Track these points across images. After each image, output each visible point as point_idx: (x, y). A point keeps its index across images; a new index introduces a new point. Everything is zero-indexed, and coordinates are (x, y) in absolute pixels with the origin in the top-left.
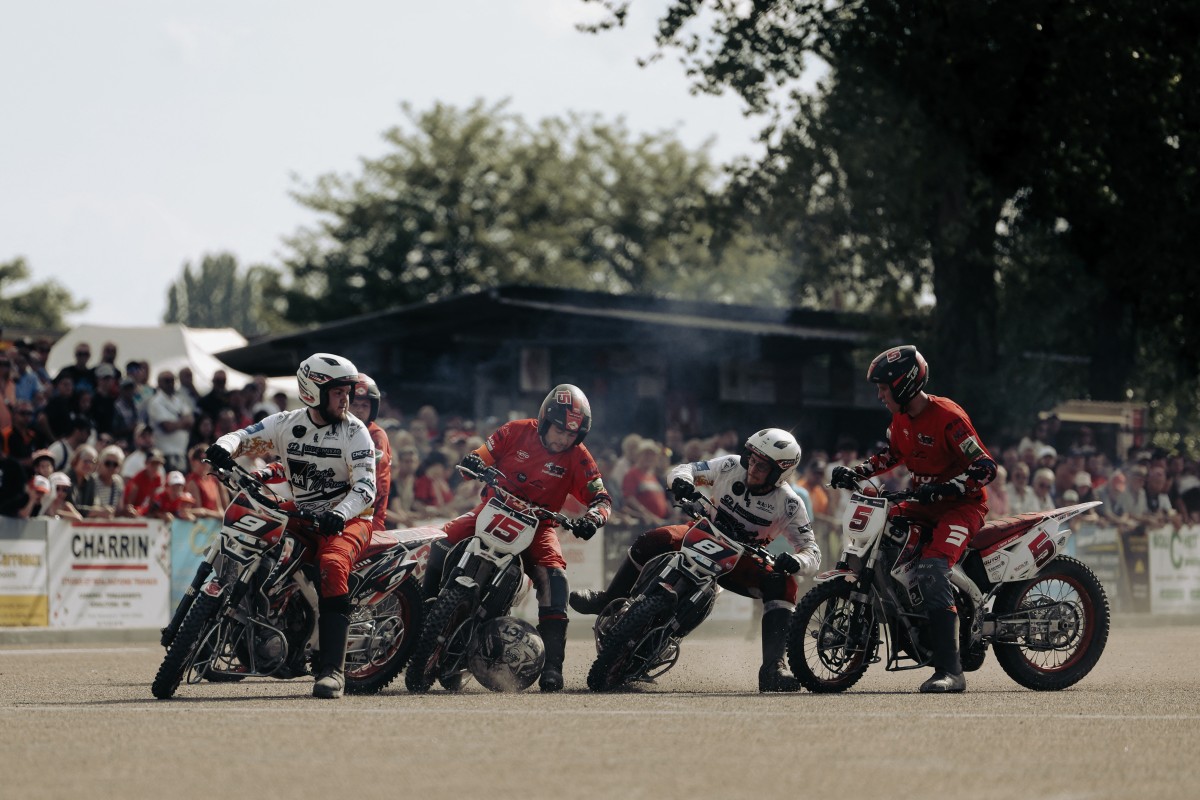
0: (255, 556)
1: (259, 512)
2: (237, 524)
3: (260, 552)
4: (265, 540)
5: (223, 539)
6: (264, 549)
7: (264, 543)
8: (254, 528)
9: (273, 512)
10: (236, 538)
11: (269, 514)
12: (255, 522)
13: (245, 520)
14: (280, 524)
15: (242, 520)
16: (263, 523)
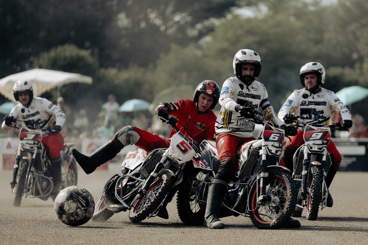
0: (324, 148)
1: (318, 130)
2: (311, 139)
3: (325, 146)
4: (325, 140)
5: (308, 147)
6: (326, 144)
7: (325, 142)
8: (319, 137)
9: (323, 128)
10: (314, 144)
11: (322, 129)
12: (318, 135)
13: (314, 135)
14: (328, 132)
15: (312, 136)
16: (321, 134)
